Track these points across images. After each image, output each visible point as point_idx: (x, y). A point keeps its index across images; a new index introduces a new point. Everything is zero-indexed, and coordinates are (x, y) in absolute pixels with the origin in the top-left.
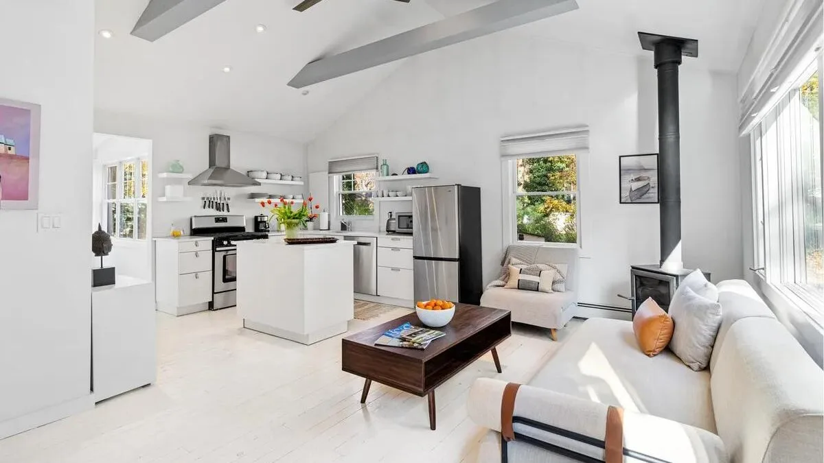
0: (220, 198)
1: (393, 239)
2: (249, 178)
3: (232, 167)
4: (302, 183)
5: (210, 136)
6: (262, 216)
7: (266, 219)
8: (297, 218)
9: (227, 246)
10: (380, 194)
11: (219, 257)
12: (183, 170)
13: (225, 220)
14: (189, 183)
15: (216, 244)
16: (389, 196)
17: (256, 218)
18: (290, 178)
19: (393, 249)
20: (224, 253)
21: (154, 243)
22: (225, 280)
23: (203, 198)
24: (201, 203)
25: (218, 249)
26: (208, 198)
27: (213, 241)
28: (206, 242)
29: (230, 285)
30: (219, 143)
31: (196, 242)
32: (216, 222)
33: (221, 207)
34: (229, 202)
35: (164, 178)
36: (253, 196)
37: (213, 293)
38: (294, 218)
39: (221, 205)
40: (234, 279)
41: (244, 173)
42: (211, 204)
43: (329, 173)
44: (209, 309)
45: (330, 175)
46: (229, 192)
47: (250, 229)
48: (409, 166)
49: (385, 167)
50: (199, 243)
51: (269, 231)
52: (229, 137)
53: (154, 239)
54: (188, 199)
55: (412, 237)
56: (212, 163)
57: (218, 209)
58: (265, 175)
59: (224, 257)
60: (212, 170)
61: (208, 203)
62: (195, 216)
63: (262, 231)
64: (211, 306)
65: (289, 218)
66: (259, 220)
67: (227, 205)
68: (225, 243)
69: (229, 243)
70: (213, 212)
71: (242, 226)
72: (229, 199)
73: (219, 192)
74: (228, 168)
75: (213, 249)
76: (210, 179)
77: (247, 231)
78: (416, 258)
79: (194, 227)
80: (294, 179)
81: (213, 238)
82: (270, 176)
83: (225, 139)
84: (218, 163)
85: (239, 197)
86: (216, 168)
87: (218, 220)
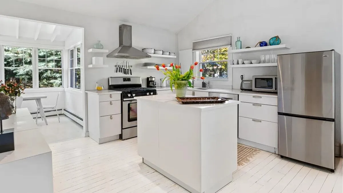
0: (126, 66)
1: (254, 97)
2: (143, 53)
3: (132, 46)
4: (175, 57)
5: (119, 26)
6: (151, 78)
7: (154, 79)
8: (185, 80)
9: (130, 97)
10: (235, 62)
11: (126, 105)
12: (103, 47)
13: (129, 80)
14: (107, 56)
15: (124, 96)
16: (243, 63)
17: (148, 78)
18: (168, 53)
19: (254, 104)
20: (129, 102)
21: (86, 94)
22: (130, 120)
23: (116, 66)
24: (114, 69)
25: (125, 99)
26: (119, 66)
27: (121, 94)
28: (117, 94)
29: (133, 123)
30: (125, 30)
31: (111, 95)
32: (124, 81)
33: (127, 72)
34: (131, 68)
35: (91, 53)
36: (146, 65)
37: (122, 129)
38: (182, 80)
39: (127, 70)
40: (135, 119)
41: (141, 50)
42: (121, 69)
43: (193, 50)
44: (120, 139)
45: (194, 51)
46: (132, 62)
47: (144, 86)
48: (261, 41)
49: (239, 42)
50: (112, 95)
51: (156, 87)
52: (131, 26)
53: (86, 92)
54: (106, 66)
55: (276, 96)
56: (121, 43)
57: (125, 73)
58: (153, 51)
59: (129, 105)
60: (121, 48)
61: (119, 69)
62: (111, 77)
63: (151, 87)
64: (121, 137)
65: (178, 79)
66: (150, 80)
67: (131, 70)
68: (129, 95)
69: (132, 95)
70: (122, 75)
71: (139, 83)
72: (131, 66)
73: (125, 62)
74: (130, 46)
75: (121, 99)
76: (119, 52)
77: (142, 87)
78: (279, 113)
79: (110, 84)
80: (171, 54)
81: (121, 92)
82: (156, 52)
83: (129, 28)
84: (124, 44)
85: (138, 65)
86: (124, 46)
87: (125, 79)
